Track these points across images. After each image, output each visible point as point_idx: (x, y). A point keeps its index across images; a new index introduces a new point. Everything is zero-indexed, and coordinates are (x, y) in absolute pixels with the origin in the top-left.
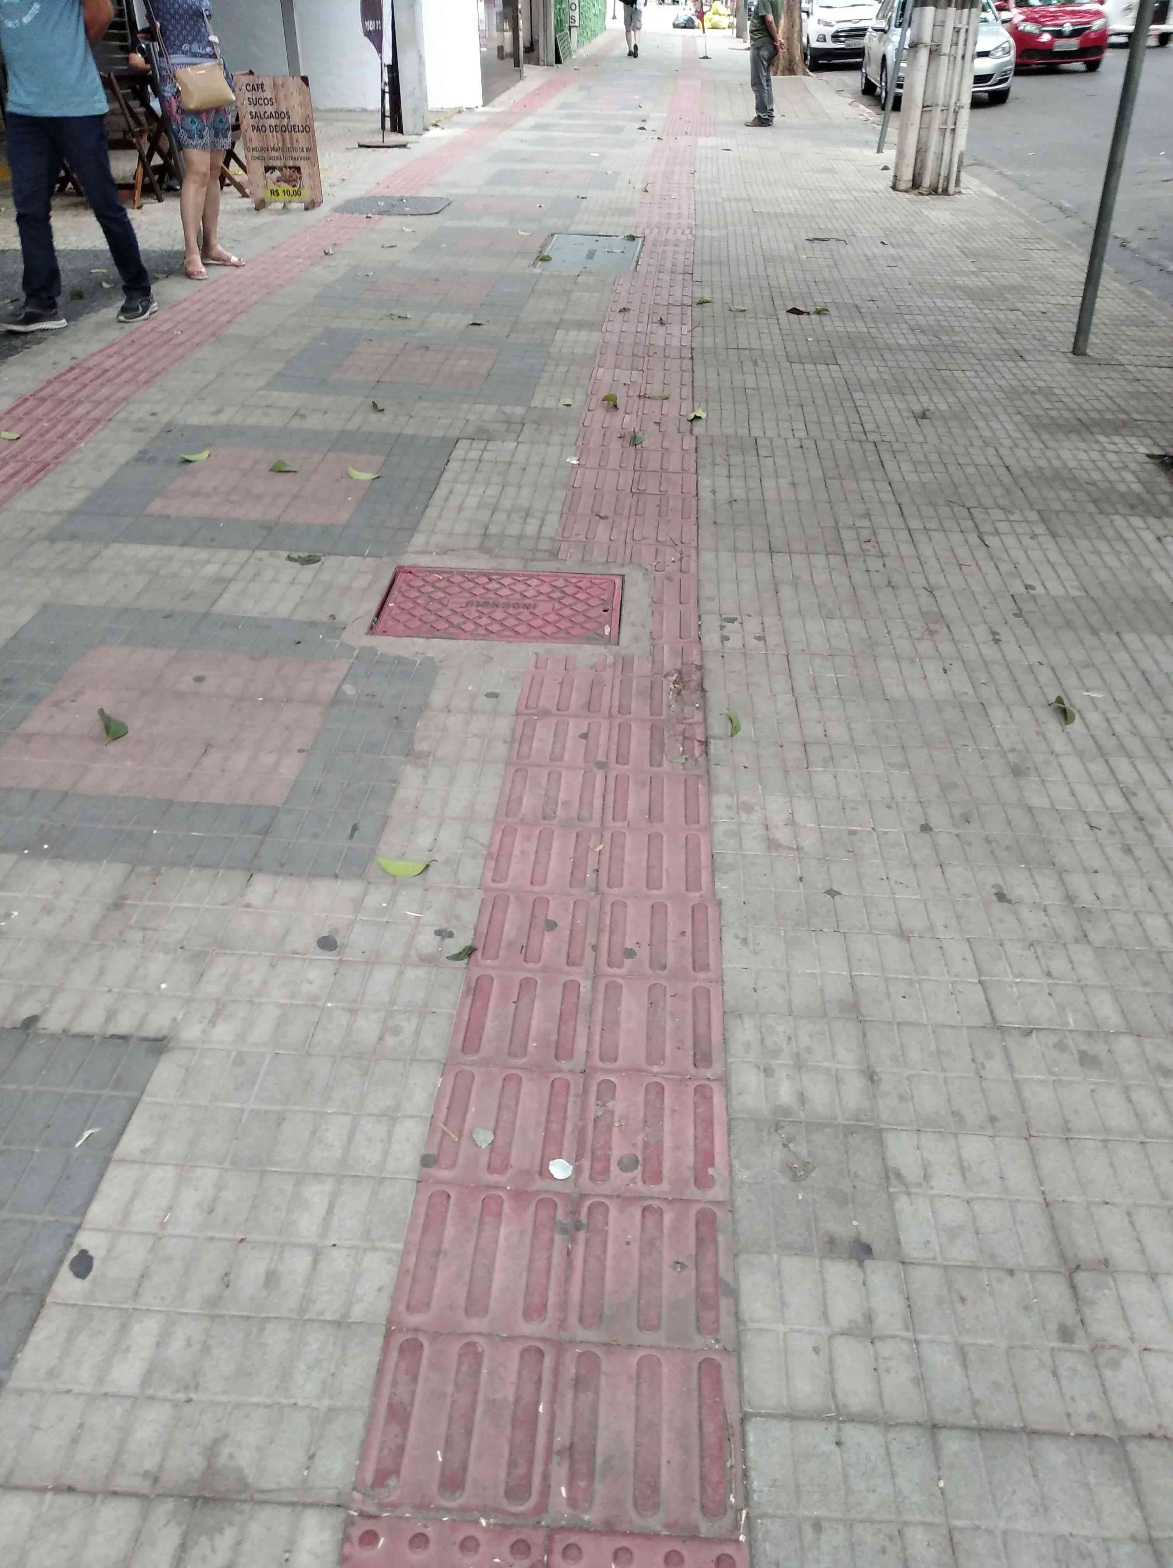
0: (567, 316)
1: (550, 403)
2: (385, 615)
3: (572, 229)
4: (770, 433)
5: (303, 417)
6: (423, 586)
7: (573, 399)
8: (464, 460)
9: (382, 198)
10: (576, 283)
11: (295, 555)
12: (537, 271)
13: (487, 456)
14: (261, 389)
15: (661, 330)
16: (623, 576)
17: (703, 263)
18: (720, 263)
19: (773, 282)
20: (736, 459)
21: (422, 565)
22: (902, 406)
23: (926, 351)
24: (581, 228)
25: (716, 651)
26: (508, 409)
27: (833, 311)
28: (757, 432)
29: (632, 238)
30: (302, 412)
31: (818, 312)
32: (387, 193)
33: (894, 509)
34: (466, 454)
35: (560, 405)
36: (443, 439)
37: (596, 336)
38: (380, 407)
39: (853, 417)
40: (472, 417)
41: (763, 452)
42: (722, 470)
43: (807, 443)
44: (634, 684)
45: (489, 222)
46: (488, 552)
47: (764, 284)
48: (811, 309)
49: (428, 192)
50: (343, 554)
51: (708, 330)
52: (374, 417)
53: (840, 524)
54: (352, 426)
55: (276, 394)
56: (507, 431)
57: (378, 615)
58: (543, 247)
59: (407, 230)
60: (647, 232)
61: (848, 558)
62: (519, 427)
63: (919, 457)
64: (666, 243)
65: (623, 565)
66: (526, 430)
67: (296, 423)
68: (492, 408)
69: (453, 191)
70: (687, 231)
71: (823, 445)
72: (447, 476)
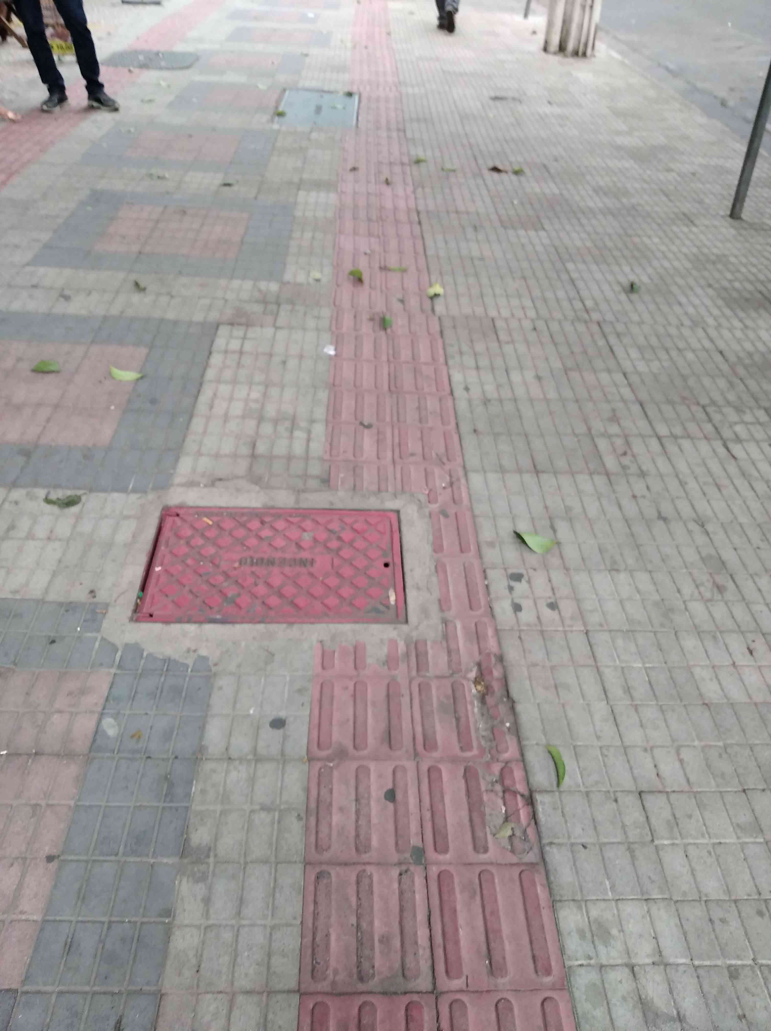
0: (305, 176)
1: (301, 278)
2: (152, 588)
3: (301, 85)
4: (505, 313)
5: (67, 298)
6: (192, 536)
7: (321, 272)
8: (226, 352)
9: (142, 52)
10: (309, 139)
11: (53, 497)
12: (276, 126)
13: (248, 346)
14: (28, 264)
15: (387, 191)
16: (398, 512)
17: (411, 120)
18: (425, 120)
19: (472, 141)
20: (480, 347)
21: (191, 504)
22: (610, 277)
23: (614, 216)
24: (307, 84)
25: (512, 630)
26: (263, 285)
27: (527, 170)
28: (493, 313)
29: (350, 94)
30: (67, 292)
31: (516, 173)
32: (146, 47)
33: (636, 408)
34: (227, 344)
35: (311, 281)
36: (203, 324)
37: (333, 198)
38: (142, 285)
39: (573, 294)
40: (230, 296)
41: (503, 336)
42: (469, 361)
43: (540, 325)
44: (434, 692)
45: (231, 78)
46: (257, 480)
47: (465, 141)
48: (508, 168)
49: (179, 48)
50: (104, 490)
51: (428, 190)
52: (136, 298)
53: (593, 432)
54: (115, 311)
55: (42, 270)
56: (264, 313)
57: (143, 588)
58: (278, 102)
59: (163, 84)
60: (361, 89)
61: (613, 478)
62: (274, 307)
63: (641, 340)
64: (378, 100)
65: (395, 496)
66: (282, 313)
67: (61, 308)
68: (248, 285)
69: (201, 47)
70: (394, 89)
71: (555, 327)
72: (210, 374)
